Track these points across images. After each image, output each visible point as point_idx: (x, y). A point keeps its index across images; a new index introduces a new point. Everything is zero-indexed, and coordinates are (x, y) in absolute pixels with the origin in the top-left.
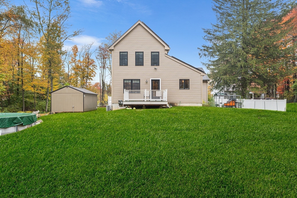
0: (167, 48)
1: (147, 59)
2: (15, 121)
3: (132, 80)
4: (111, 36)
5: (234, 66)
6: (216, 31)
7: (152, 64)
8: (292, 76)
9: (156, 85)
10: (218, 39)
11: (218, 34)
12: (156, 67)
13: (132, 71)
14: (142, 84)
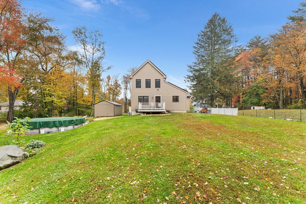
0: (165, 77)
1: (153, 84)
2: (72, 122)
3: (143, 97)
4: (131, 70)
5: (206, 88)
6: (195, 66)
7: (156, 87)
8: (241, 94)
9: (158, 99)
10: (196, 71)
11: (196, 68)
12: (158, 89)
13: (143, 91)
14: (150, 99)
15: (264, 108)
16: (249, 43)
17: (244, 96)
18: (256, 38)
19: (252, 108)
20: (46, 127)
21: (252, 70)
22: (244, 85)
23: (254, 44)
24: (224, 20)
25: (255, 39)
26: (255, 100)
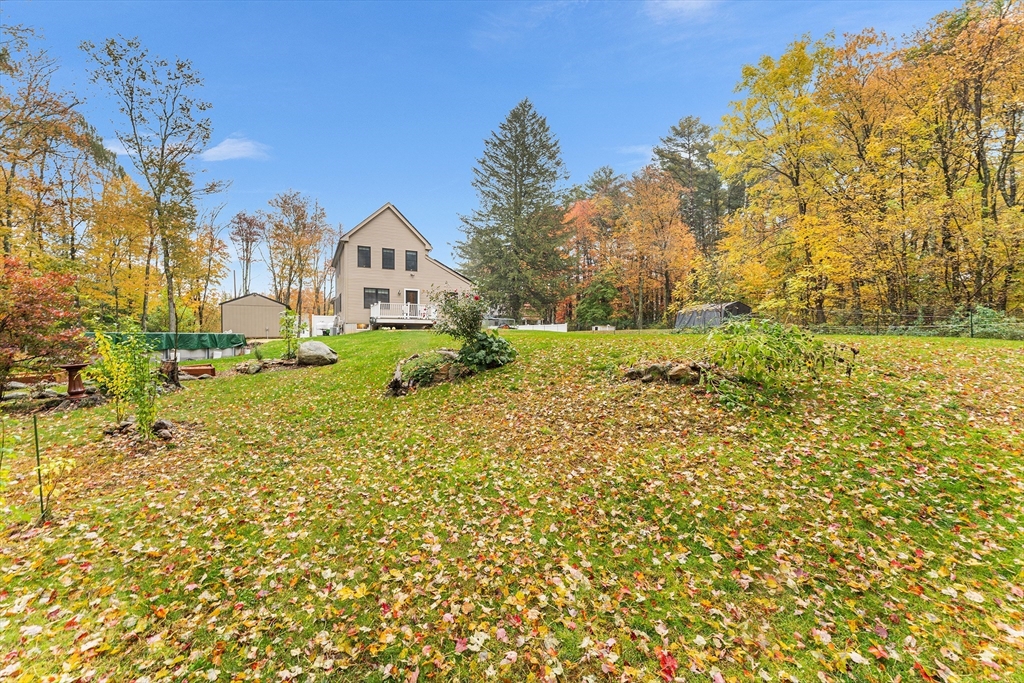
0: (428, 247)
1: (400, 260)
2: (233, 341)
3: (377, 290)
4: (280, 200)
5: (504, 277)
6: (476, 219)
7: (408, 269)
8: (574, 297)
9: (412, 297)
10: (480, 232)
11: (477, 224)
12: (413, 273)
13: (376, 276)
14: (392, 295)
15: (613, 328)
16: (593, 180)
17: (580, 302)
18: (605, 172)
19: (594, 328)
20: (181, 348)
21: (597, 243)
22: (581, 277)
23: (601, 184)
24: (543, 122)
25: (602, 174)
26: (600, 313)
